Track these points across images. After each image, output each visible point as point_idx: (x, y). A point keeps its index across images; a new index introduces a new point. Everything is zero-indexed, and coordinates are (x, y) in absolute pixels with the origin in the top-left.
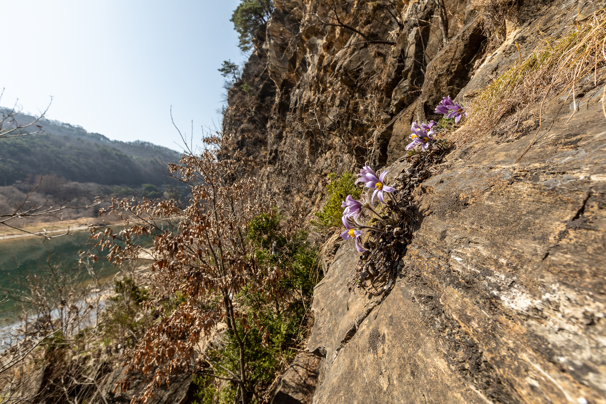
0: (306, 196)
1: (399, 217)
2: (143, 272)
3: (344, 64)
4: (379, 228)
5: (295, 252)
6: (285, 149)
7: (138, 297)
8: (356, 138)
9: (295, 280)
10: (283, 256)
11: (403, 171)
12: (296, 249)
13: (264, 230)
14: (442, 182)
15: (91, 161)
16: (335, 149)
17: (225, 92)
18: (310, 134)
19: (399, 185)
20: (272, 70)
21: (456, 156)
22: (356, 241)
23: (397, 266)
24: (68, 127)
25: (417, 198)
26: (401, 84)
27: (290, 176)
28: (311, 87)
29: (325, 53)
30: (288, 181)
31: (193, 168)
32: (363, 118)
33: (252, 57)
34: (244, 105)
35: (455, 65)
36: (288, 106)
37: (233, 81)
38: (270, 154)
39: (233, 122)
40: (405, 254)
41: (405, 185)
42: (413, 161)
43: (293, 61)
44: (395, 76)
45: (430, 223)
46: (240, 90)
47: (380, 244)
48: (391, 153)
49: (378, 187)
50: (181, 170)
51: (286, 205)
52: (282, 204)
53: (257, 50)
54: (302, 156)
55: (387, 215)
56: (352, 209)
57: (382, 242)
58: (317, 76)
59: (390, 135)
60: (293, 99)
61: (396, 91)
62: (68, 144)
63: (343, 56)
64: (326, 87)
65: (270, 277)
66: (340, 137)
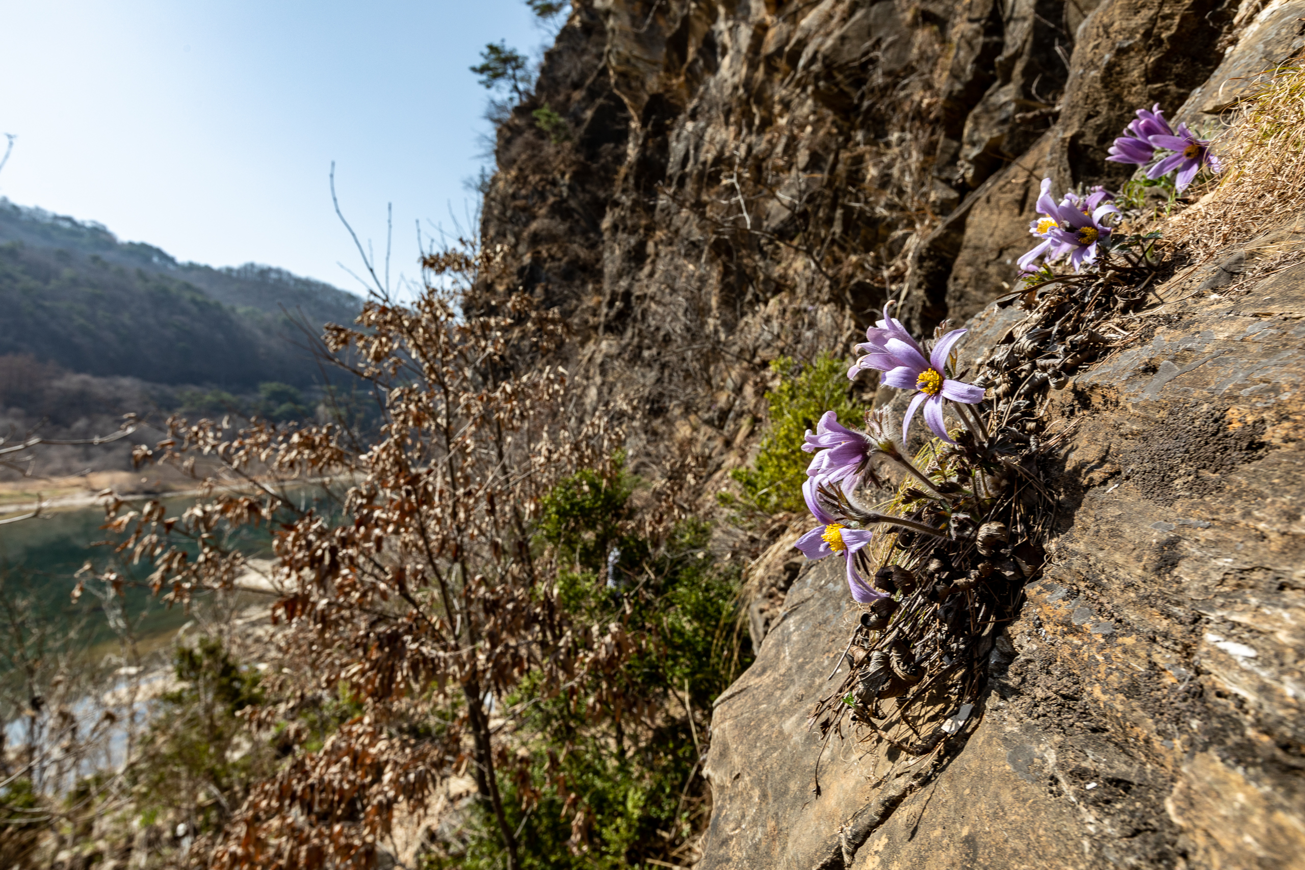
0: (709, 422)
1: (996, 486)
2: (254, 624)
3: (823, 49)
4: (924, 523)
5: (673, 581)
6: (653, 289)
7: (237, 693)
8: (854, 258)
9: (670, 663)
10: (637, 594)
11: (1010, 338)
12: (676, 573)
13: (585, 516)
14: (1151, 369)
15: (126, 318)
16: (793, 290)
17: (490, 130)
18: (721, 249)
19: (993, 384)
20: (621, 68)
21: (1197, 286)
22: (849, 562)
23: (987, 655)
24: (67, 225)
25: (1057, 424)
26: (993, 99)
27: (663, 366)
28: (728, 114)
29: (769, 19)
30: (659, 381)
31: (390, 339)
32: (877, 203)
33: (566, 34)
34: (539, 168)
35: (1171, 16)
36: (664, 168)
37: (511, 99)
38: (611, 304)
39: (509, 213)
40: (1016, 615)
41: (1016, 382)
42: (1044, 304)
43: (678, 44)
44: (975, 74)
45: (1112, 511)
46: (531, 125)
47: (932, 575)
48: (959, 299)
49: (925, 385)
50: (360, 344)
51: (651, 449)
52: (641, 444)
53: (577, 12)
54: (699, 311)
55: (954, 479)
56: (838, 459)
57: (937, 571)
58: (747, 83)
59: (956, 248)
60: (677, 148)
61: (976, 118)
62: (67, 273)
63: (820, 26)
64: (771, 113)
65: (597, 654)
66: (809, 253)
